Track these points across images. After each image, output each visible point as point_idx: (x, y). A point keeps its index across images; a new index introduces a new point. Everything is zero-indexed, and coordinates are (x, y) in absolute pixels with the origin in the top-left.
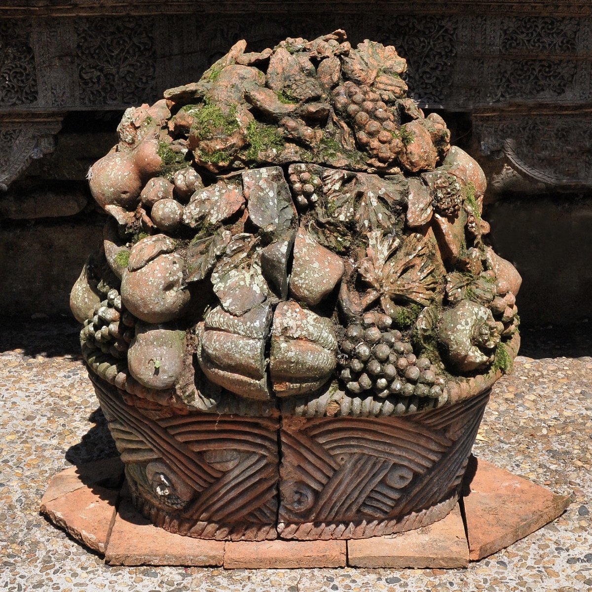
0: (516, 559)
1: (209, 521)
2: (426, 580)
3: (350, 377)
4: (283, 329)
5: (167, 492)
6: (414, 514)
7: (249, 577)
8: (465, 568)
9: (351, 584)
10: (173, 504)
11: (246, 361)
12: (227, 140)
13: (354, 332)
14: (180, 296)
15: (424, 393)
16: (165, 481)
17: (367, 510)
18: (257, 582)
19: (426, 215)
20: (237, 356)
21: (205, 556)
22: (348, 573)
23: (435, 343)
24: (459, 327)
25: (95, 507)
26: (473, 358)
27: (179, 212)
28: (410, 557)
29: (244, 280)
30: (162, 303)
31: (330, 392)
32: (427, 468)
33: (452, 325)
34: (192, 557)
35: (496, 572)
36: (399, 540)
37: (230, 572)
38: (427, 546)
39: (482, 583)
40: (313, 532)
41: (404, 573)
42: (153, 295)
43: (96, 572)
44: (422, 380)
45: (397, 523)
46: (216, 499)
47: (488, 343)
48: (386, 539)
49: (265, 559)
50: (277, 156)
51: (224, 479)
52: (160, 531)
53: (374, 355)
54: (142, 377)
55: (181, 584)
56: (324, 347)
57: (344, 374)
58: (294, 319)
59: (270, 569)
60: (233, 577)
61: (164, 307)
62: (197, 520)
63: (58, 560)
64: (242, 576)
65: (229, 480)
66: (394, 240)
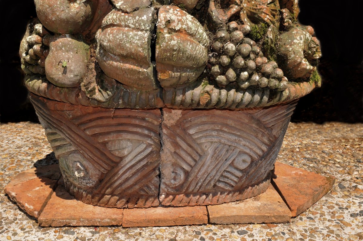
0: (318, 215)
1: (112, 194)
2: (265, 231)
3: (219, 71)
4: (167, 22)
5: (82, 174)
6: (250, 188)
7: (140, 233)
8: (288, 222)
9: (213, 236)
10: (87, 183)
11: (135, 50)
13: (222, 34)
14: (82, 8)
15: (276, 85)
16: (80, 166)
17: (221, 185)
18: (146, 237)
20: (128, 45)
21: (109, 219)
22: (210, 228)
23: (275, 56)
24: (295, 41)
25: (39, 189)
26: (305, 65)
28: (252, 216)
30: (67, 11)
31: (203, 86)
32: (259, 156)
33: (290, 41)
34: (99, 220)
35: (310, 225)
36: (242, 205)
37: (127, 229)
38: (261, 209)
39: (304, 232)
40: (184, 201)
41: (248, 227)
42: (58, 3)
43: (31, 232)
44: (274, 75)
45: (239, 194)
46: (116, 178)
47: (315, 55)
48: (233, 205)
49: (151, 220)
51: (122, 163)
52: (79, 203)
53: (238, 52)
54: (54, 77)
55: (90, 239)
56: (199, 42)
57: (213, 69)
58: (176, 15)
59: (155, 227)
60: (129, 233)
61: (69, 15)
62: (104, 195)
63: (6, 224)
64: (135, 232)
65: (124, 164)
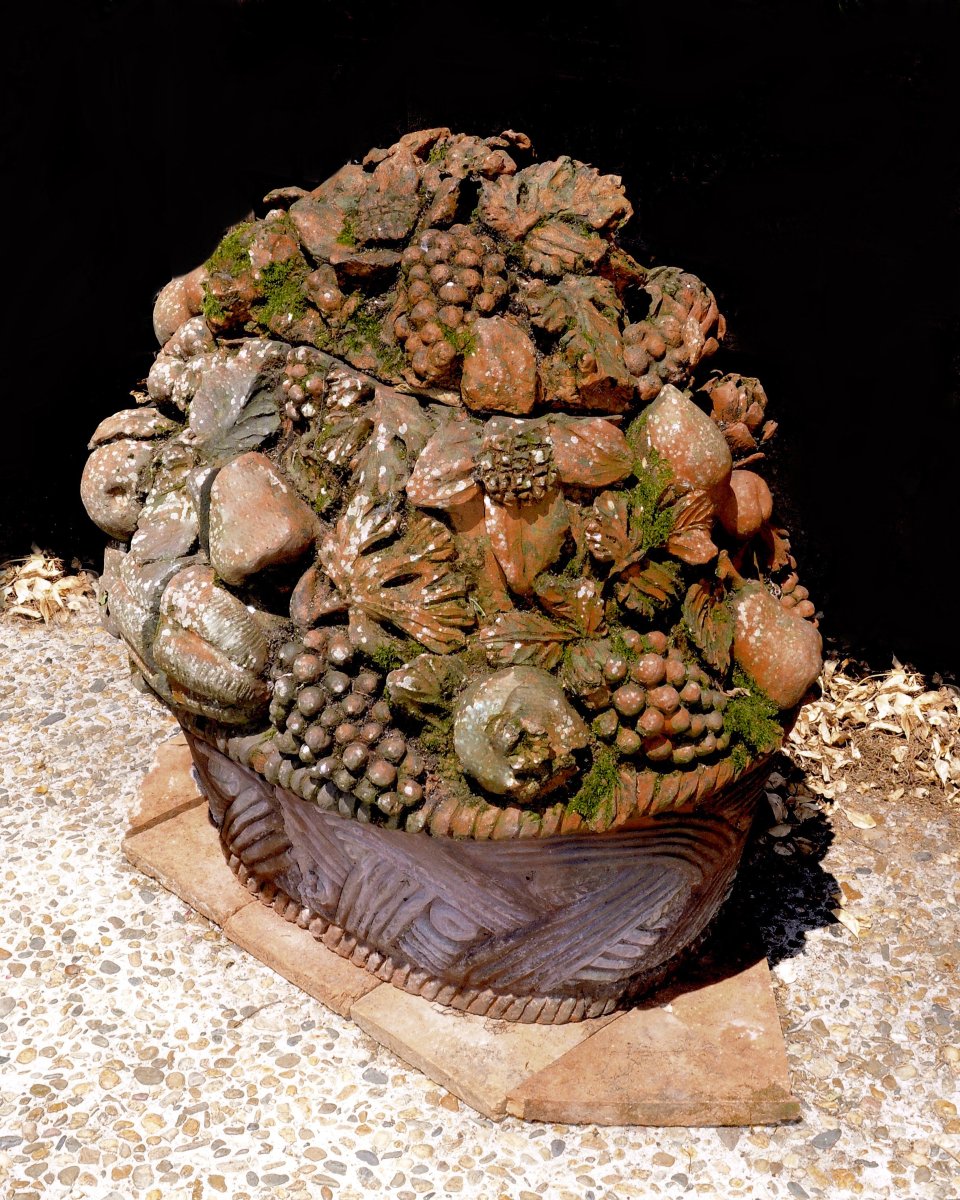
4: (170, 607)
6: (488, 992)
7: (232, 964)
12: (230, 284)
13: (283, 653)
19: (449, 492)
21: (208, 905)
27: (169, 382)
28: (419, 1056)
29: (179, 511)
30: (105, 512)
31: (266, 735)
32: (501, 928)
34: (195, 899)
36: (445, 1021)
40: (342, 945)
45: (457, 994)
48: (433, 1010)
49: (262, 949)
50: (290, 327)
55: (157, 927)
56: (230, 659)
58: (189, 597)
61: (109, 519)
66: (385, 520)
